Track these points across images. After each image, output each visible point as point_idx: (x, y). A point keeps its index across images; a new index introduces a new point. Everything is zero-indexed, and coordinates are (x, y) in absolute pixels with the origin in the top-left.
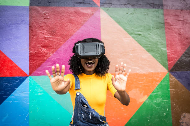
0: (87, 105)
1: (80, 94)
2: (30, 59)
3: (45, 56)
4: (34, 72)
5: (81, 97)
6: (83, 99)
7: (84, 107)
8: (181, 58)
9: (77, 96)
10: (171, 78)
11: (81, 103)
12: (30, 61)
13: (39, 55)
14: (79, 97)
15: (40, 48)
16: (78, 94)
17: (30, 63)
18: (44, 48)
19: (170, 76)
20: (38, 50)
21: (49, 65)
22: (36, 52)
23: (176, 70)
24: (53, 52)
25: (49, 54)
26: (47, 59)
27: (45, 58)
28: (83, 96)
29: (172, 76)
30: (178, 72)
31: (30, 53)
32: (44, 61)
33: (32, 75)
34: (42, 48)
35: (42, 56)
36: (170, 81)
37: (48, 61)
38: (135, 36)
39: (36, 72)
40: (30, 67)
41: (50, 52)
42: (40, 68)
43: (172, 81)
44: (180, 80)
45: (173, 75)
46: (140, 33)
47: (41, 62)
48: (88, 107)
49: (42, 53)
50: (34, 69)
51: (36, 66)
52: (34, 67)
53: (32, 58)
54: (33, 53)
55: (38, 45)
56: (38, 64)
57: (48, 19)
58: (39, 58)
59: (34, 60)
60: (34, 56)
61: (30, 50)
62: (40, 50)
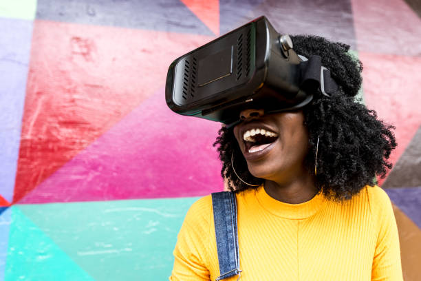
2: (21, 156)
3: (67, 149)
4: (29, 195)
12: (20, 163)
13: (50, 146)
15: (55, 128)
17: (20, 169)
18: (67, 127)
20: (48, 132)
21: (75, 174)
22: (40, 139)
24: (92, 139)
25: (81, 144)
26: (72, 157)
27: (68, 155)
31: (23, 141)
32: (63, 161)
33: (23, 203)
34: (61, 127)
35: (60, 149)
37: (76, 163)
39: (35, 192)
40: (19, 178)
41: (83, 139)
42: (49, 181)
47: (55, 164)
49: (58, 141)
50: (31, 185)
51: (37, 176)
52: (32, 179)
53: (28, 154)
54: (31, 141)
55: (50, 119)
56: (45, 170)
57: (84, 54)
58: (50, 154)
59: (32, 159)
60: (33, 149)
61: (24, 131)
62: (54, 133)
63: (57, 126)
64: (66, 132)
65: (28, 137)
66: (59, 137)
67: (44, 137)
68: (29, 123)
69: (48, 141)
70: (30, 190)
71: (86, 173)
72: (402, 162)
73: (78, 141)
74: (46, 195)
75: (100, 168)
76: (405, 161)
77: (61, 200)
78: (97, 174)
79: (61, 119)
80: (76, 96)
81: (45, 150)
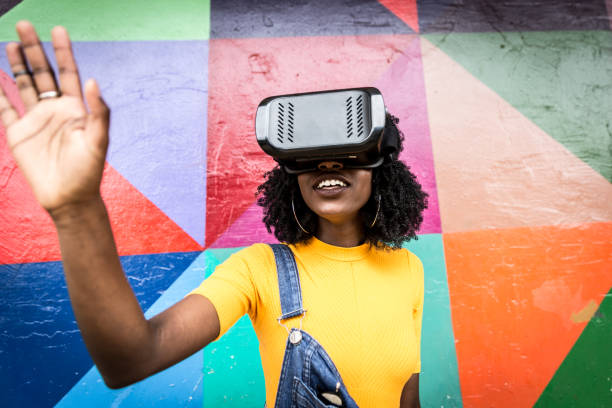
2: (209, 194)
4: (221, 237)
7: (329, 402)
12: (208, 202)
13: (238, 181)
15: (242, 160)
17: (209, 209)
18: (254, 159)
20: (235, 166)
22: (227, 174)
31: (210, 178)
32: (252, 198)
33: (216, 247)
34: (247, 159)
35: (248, 184)
39: (227, 234)
40: (209, 219)
42: (240, 222)
47: (244, 202)
48: (345, 405)
49: (246, 175)
50: (222, 227)
51: (228, 216)
52: (222, 220)
53: (216, 192)
54: (218, 177)
55: (235, 151)
56: (235, 209)
57: (264, 73)
58: (238, 191)
59: (221, 197)
60: (220, 186)
61: (210, 166)
62: (241, 166)
63: (244, 158)
64: (252, 165)
65: (215, 173)
66: (247, 171)
67: (230, 172)
68: (214, 157)
69: (236, 176)
70: (222, 232)
74: (238, 237)
79: (246, 150)
81: (233, 186)
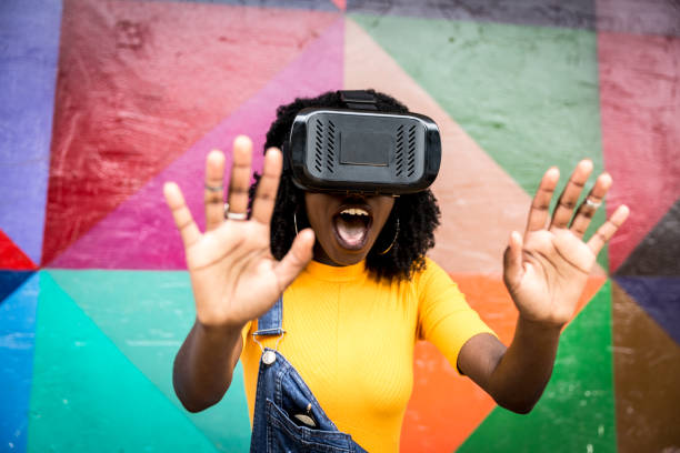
0: (311, 414)
1: (279, 361)
2: (51, 200)
3: (111, 193)
4: (61, 256)
5: (280, 374)
6: (290, 386)
7: (300, 423)
8: (661, 225)
9: (264, 367)
10: (621, 302)
11: (284, 407)
12: (49, 210)
13: (89, 187)
14: (274, 374)
15: (95, 161)
16: (270, 358)
17: (49, 219)
18: (112, 160)
19: (615, 294)
20: (85, 167)
21: (124, 229)
22: (75, 177)
23: (640, 273)
24: (145, 179)
25: (130, 185)
26: (118, 204)
27: (113, 201)
28: (292, 369)
29: (623, 295)
30: (650, 281)
31: (53, 180)
32: (106, 210)
33: (53, 267)
34: (103, 159)
35: (101, 191)
36: (616, 314)
37: (124, 213)
38: (480, 131)
39: (69, 253)
40: (49, 232)
41: (133, 177)
42: (88, 238)
43: (625, 316)
44: (656, 311)
45: (629, 292)
46: (498, 118)
47: (95, 214)
48: (318, 425)
49: (99, 180)
50: (63, 243)
51: (72, 230)
52: (65, 234)
53: (59, 198)
54: (63, 179)
55: (88, 148)
56: (83, 223)
57: (134, 48)
58: (88, 199)
59: (65, 205)
60: (65, 191)
61: (53, 164)
62: (94, 168)
63: (97, 157)
64: (109, 167)
65: (59, 173)
66: (101, 175)
67: (79, 173)
68: (59, 153)
69: (86, 180)
70: (64, 249)
71: (137, 229)
72: (661, 231)
73: (126, 181)
74: (84, 257)
75: (157, 223)
76: (668, 231)
77: (103, 266)
78: (153, 230)
79: (103, 147)
80: (123, 114)
81: (81, 192)
